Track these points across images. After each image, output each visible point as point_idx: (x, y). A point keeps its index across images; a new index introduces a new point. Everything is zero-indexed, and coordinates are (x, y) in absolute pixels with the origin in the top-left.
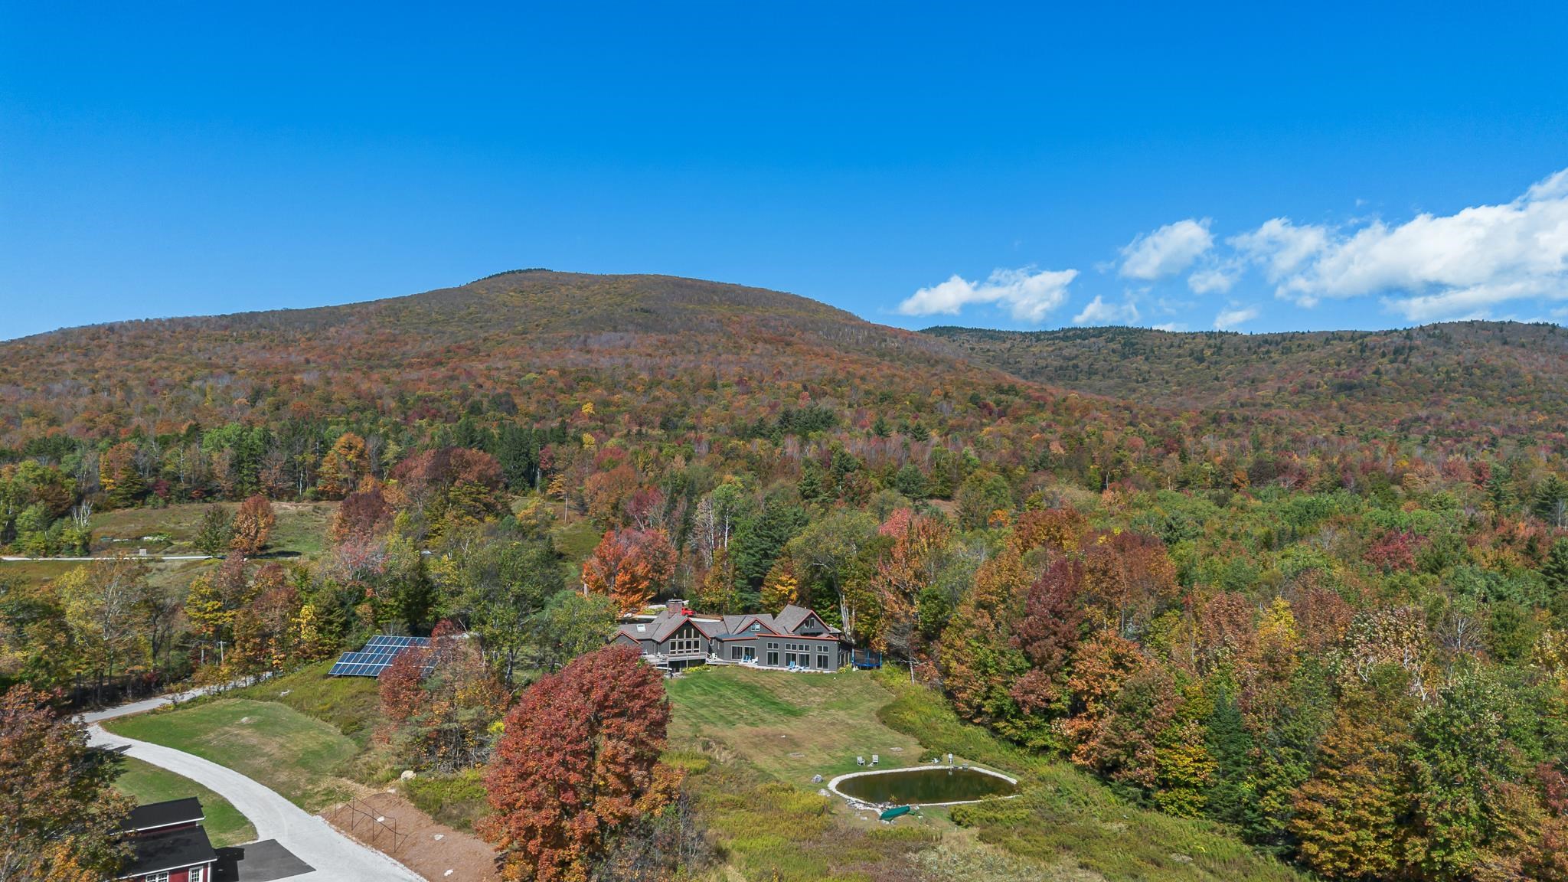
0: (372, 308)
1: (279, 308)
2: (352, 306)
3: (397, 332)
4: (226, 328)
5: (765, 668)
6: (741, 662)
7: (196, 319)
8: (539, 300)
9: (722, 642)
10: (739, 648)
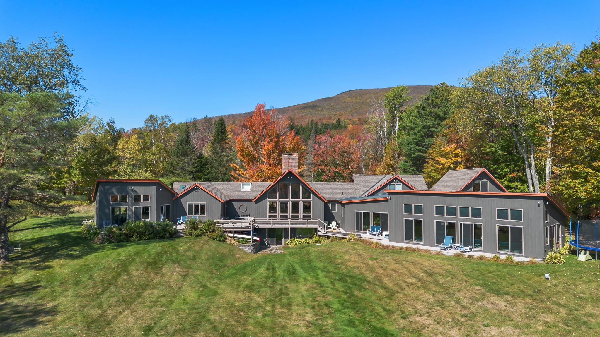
0: (295, 107)
2: (289, 107)
3: (304, 115)
5: (398, 245)
6: (366, 235)
9: (344, 207)
10: (365, 213)
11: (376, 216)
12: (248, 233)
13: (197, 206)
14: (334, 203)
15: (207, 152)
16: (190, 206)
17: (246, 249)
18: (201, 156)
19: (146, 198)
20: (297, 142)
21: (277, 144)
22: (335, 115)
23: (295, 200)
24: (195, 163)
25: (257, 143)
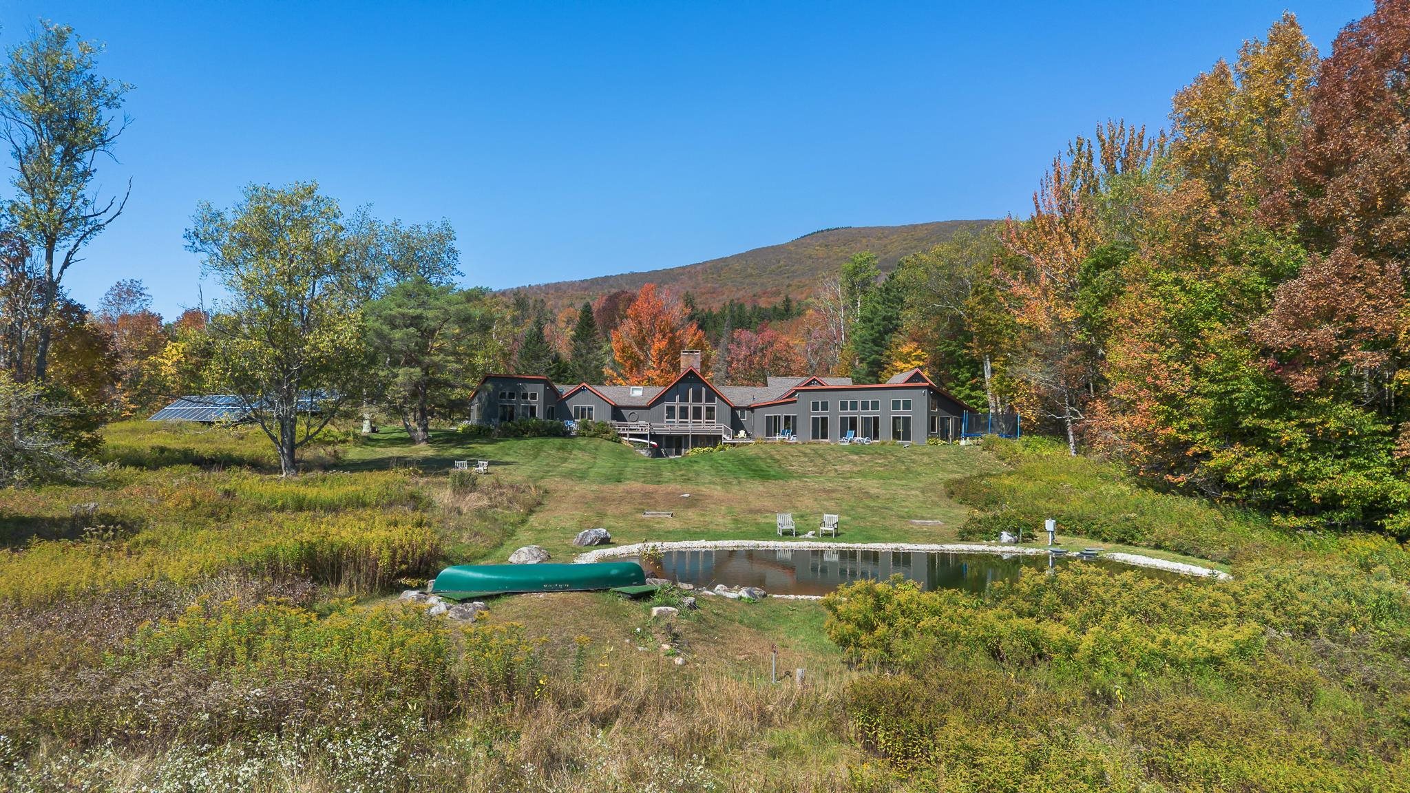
0: (699, 268)
1: (627, 272)
2: (684, 268)
3: (717, 285)
4: (586, 289)
7: (565, 283)
8: (842, 251)
9: (753, 412)
10: (775, 417)
11: (787, 418)
12: (643, 436)
13: (583, 410)
14: (743, 409)
15: (566, 353)
16: (577, 409)
17: (643, 452)
18: (557, 359)
19: (533, 396)
20: (700, 339)
21: (672, 341)
22: (789, 286)
23: (697, 404)
24: (551, 369)
25: (644, 339)
